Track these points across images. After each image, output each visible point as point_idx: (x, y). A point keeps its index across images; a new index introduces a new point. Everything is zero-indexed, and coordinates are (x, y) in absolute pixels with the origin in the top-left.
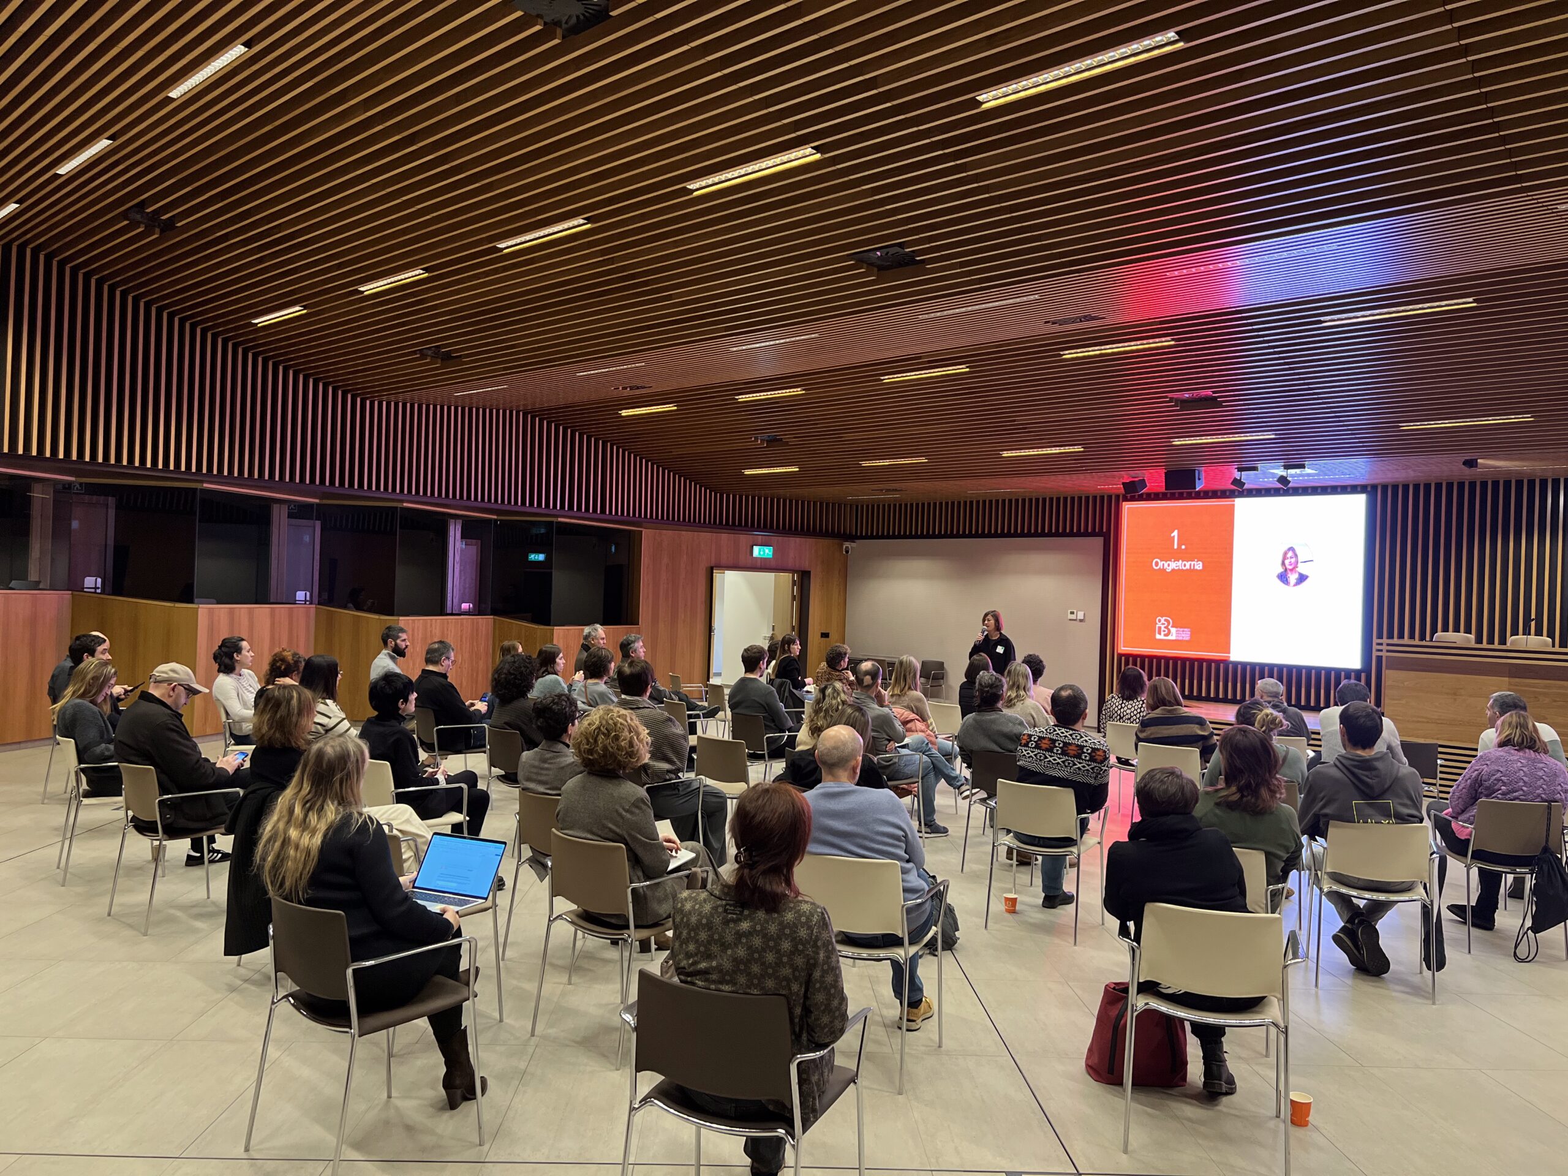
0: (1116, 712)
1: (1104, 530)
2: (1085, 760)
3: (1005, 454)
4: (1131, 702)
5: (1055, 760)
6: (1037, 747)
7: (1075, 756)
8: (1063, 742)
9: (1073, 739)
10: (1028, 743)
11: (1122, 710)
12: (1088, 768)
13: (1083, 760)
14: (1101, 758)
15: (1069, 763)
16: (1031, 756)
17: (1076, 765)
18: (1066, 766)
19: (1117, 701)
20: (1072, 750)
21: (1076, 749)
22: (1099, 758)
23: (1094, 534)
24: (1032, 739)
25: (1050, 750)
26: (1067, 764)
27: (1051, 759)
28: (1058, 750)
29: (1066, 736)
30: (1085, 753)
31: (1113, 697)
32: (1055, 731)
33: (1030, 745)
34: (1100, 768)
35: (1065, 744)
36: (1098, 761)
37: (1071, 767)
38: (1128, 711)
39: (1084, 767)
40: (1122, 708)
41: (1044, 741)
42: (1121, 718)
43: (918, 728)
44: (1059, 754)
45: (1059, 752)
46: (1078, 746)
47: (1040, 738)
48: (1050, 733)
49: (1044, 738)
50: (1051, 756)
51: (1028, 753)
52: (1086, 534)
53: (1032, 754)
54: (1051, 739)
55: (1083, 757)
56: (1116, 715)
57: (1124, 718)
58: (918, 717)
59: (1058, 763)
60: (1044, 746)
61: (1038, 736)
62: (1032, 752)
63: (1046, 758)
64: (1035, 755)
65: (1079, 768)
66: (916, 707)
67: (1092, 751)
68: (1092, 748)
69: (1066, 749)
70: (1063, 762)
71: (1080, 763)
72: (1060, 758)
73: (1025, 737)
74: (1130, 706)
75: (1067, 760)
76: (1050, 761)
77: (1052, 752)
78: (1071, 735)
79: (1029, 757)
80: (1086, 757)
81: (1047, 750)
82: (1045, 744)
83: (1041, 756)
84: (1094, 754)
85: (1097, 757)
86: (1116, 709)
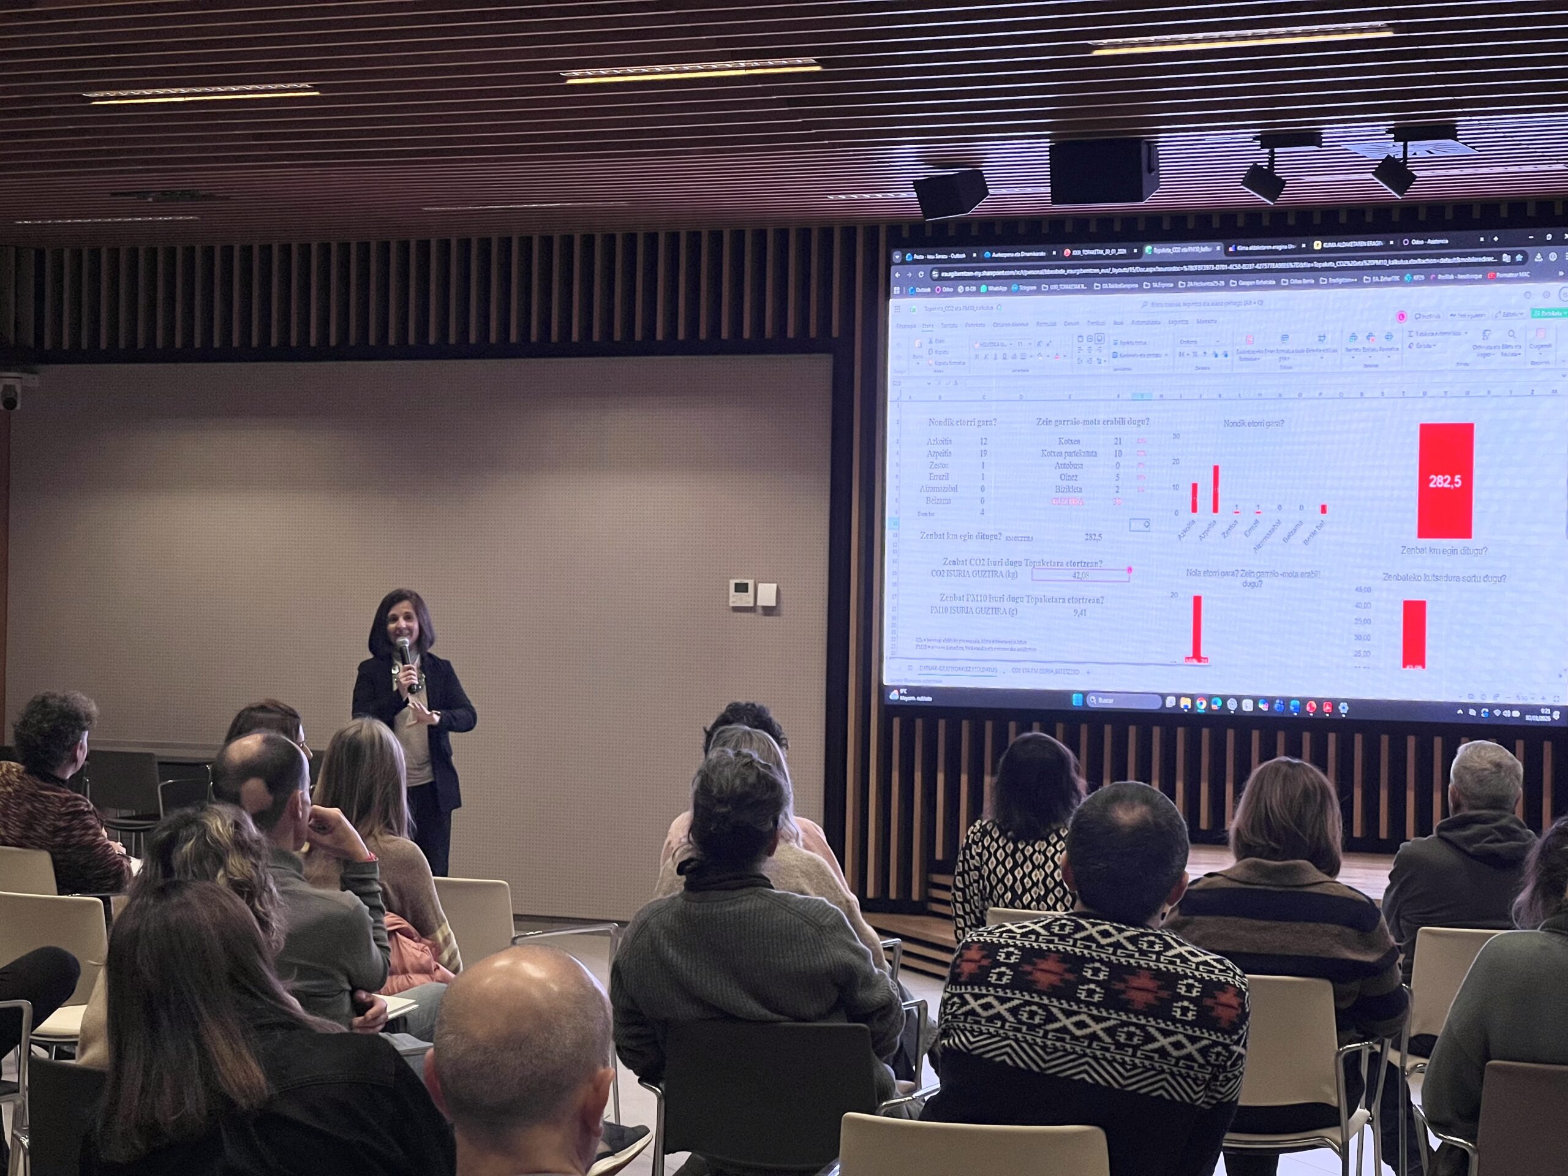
0: (1001, 880)
1: (835, 333)
2: (1184, 1023)
3: (577, 78)
4: (1040, 845)
5: (1080, 1025)
6: (1021, 982)
7: (1150, 1011)
8: (1108, 964)
9: (1143, 953)
10: (985, 972)
11: (1018, 873)
12: (1190, 1048)
13: (1174, 1021)
14: (1232, 1014)
15: (1130, 1036)
16: (999, 1016)
17: (1154, 1040)
18: (1119, 1046)
19: (999, 846)
20: (1141, 990)
21: (1151, 985)
22: (1226, 1015)
23: (803, 345)
24: (1002, 957)
25: (1065, 992)
26: (1122, 1039)
27: (1068, 1023)
28: (1091, 993)
29: (1117, 945)
30: (1183, 998)
31: (984, 832)
32: (1079, 928)
33: (993, 978)
34: (1226, 1047)
35: (1118, 971)
36: (1224, 1024)
37: (1136, 1048)
38: (1038, 875)
39: (1178, 1045)
40: (1016, 865)
41: (1044, 965)
42: (1016, 897)
43: (409, 961)
44: (1098, 1005)
45: (1096, 998)
46: (1158, 974)
47: (1028, 954)
48: (1062, 938)
49: (1041, 954)
50: (1069, 1014)
51: (987, 1006)
52: (781, 345)
53: (1001, 1009)
54: (1065, 957)
55: (1178, 1014)
56: (1000, 889)
57: (1027, 898)
58: (406, 924)
59: (1094, 1037)
60: (1044, 979)
61: (1022, 949)
62: (1003, 1000)
63: (1051, 1018)
64: (1014, 1011)
65: (1162, 1052)
66: (398, 889)
67: (1203, 992)
68: (1201, 980)
69: (1121, 986)
70: (1111, 1031)
71: (1166, 1033)
72: (1097, 1020)
73: (974, 954)
74: (1039, 859)
75: (1124, 1024)
76: (1064, 1030)
77: (1072, 998)
78: (1133, 940)
79: (990, 1019)
80: (1185, 1010)
81: (1055, 992)
82: (1046, 974)
83: (1032, 1014)
84: (1209, 1002)
85: (1220, 1011)
86: (1000, 871)
